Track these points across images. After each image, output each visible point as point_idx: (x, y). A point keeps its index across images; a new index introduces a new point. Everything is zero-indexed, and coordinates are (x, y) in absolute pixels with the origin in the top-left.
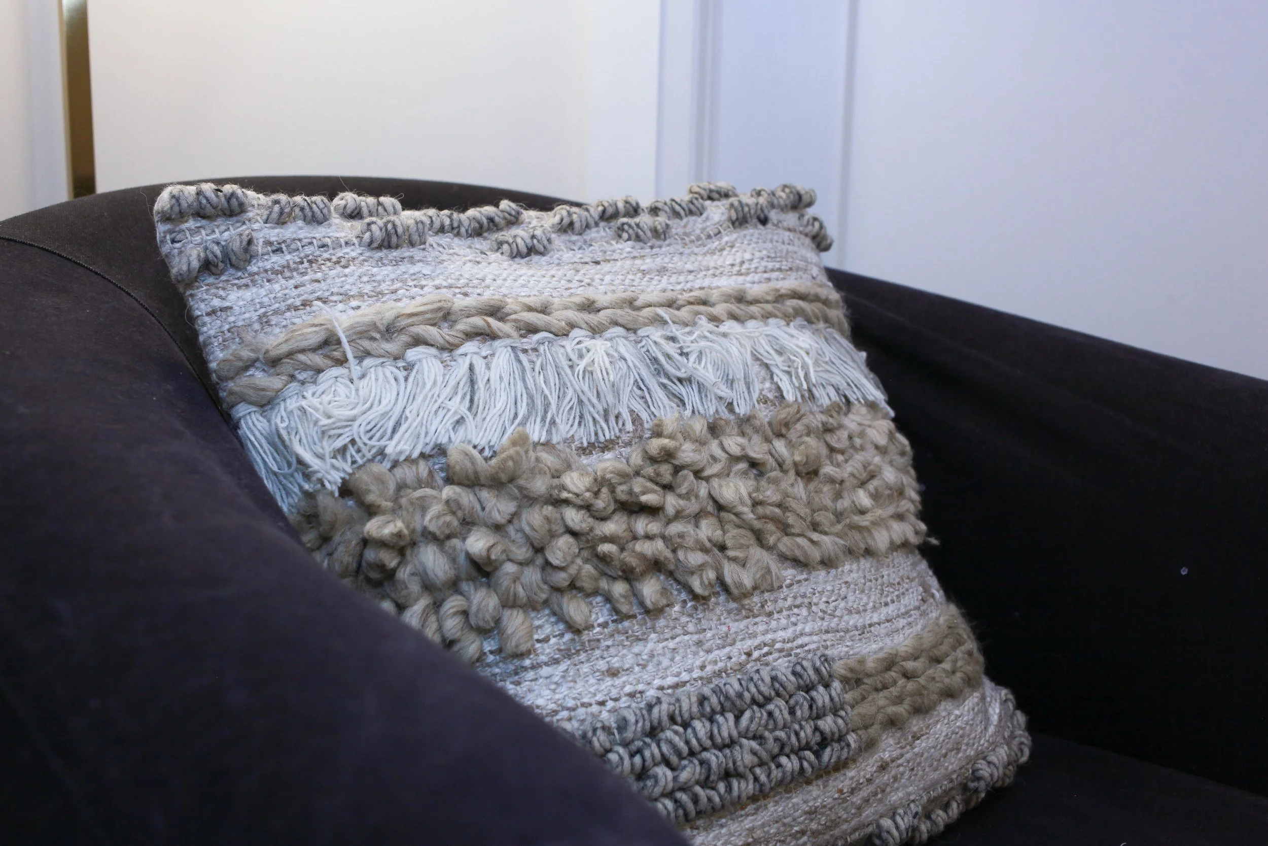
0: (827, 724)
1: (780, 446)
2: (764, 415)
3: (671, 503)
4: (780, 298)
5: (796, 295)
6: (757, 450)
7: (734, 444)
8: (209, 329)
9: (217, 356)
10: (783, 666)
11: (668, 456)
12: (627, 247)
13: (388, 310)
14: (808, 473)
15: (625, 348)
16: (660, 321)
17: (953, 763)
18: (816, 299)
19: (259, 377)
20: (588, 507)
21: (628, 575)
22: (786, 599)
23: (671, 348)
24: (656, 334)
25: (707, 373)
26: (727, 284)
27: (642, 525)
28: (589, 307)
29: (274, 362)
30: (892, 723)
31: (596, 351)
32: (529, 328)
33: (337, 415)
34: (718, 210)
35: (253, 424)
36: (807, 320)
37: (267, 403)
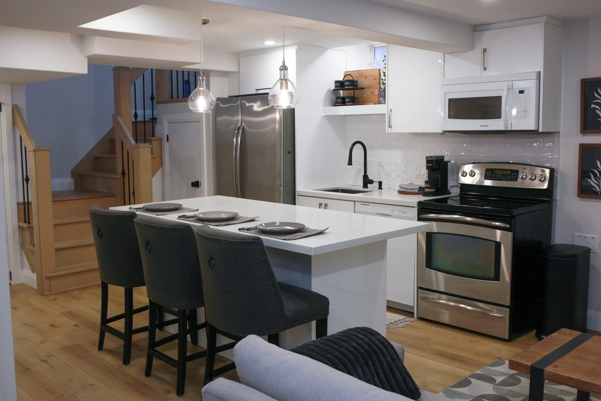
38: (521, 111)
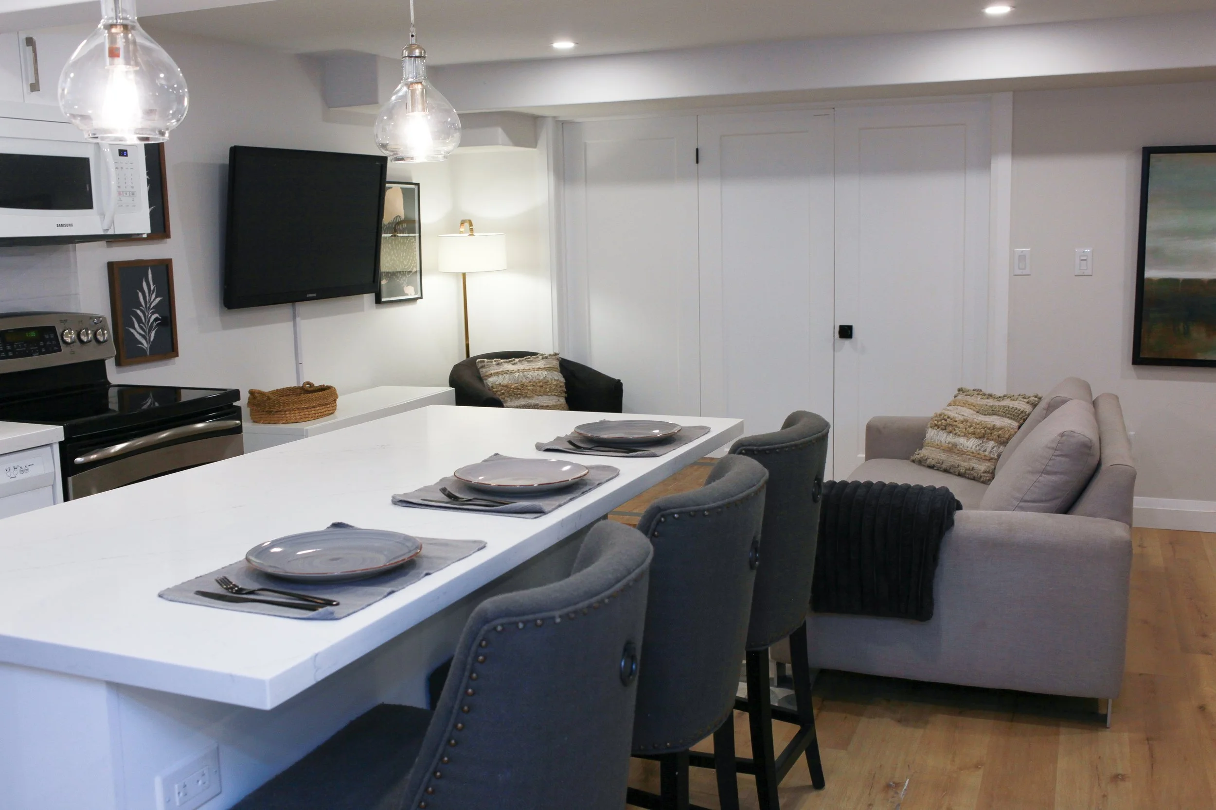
1: (537, 384)
2: (537, 381)
3: (522, 388)
4: (545, 368)
5: (548, 367)
7: (532, 384)
8: (481, 373)
9: (482, 376)
10: (533, 404)
11: (523, 384)
12: (527, 363)
13: (497, 371)
14: (541, 387)
15: (522, 374)
16: (526, 371)
18: (553, 368)
21: (517, 395)
23: (527, 374)
25: (531, 377)
26: (538, 367)
28: (519, 370)
29: (487, 376)
31: (517, 374)
32: (511, 372)
33: (491, 381)
34: (541, 357)
35: (485, 382)
36: (549, 370)
37: (486, 379)
38: (126, 194)
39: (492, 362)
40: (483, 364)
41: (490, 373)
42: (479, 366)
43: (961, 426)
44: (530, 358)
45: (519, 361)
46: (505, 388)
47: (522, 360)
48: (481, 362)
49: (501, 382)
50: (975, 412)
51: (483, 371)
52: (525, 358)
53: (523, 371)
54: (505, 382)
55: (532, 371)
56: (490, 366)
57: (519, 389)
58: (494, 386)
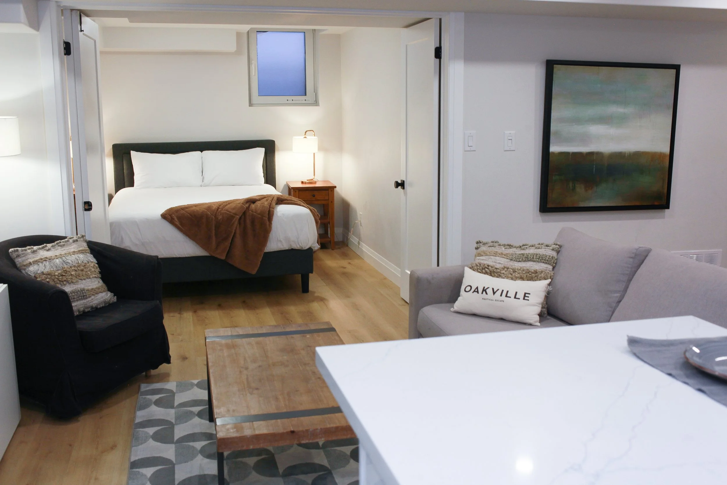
0: (84, 294)
1: (79, 268)
2: (76, 265)
3: (66, 275)
4: (79, 251)
5: (81, 250)
6: (76, 269)
7: (73, 268)
8: (17, 263)
9: (18, 266)
10: (79, 289)
11: (65, 270)
12: (60, 247)
13: (36, 259)
14: (82, 270)
15: (61, 260)
16: (64, 256)
17: (102, 300)
18: (84, 250)
19: (24, 267)
20: (58, 276)
21: (62, 282)
22: (80, 283)
23: (66, 259)
24: (64, 258)
25: (70, 261)
26: (72, 250)
27: (63, 277)
28: (56, 256)
29: (25, 266)
30: (93, 295)
31: (57, 261)
32: (50, 259)
33: (32, 270)
34: (71, 241)
35: (23, 272)
36: (83, 253)
37: (25, 270)
39: (26, 250)
40: (17, 253)
41: (27, 262)
42: (14, 255)
43: (504, 272)
44: (60, 242)
45: (52, 246)
46: (49, 277)
47: (55, 245)
48: (15, 251)
49: (43, 270)
50: (509, 260)
51: (19, 261)
52: (56, 242)
53: (61, 256)
54: (47, 270)
55: (69, 256)
56: (26, 255)
57: (62, 275)
58: (37, 276)
